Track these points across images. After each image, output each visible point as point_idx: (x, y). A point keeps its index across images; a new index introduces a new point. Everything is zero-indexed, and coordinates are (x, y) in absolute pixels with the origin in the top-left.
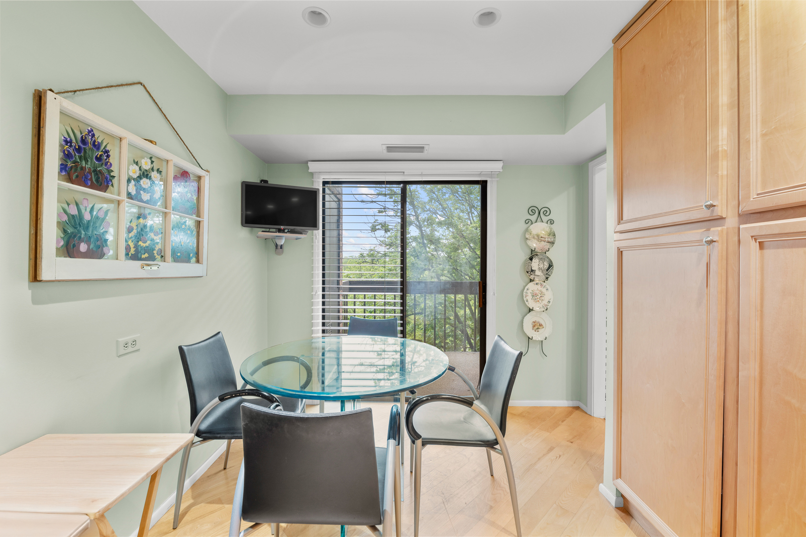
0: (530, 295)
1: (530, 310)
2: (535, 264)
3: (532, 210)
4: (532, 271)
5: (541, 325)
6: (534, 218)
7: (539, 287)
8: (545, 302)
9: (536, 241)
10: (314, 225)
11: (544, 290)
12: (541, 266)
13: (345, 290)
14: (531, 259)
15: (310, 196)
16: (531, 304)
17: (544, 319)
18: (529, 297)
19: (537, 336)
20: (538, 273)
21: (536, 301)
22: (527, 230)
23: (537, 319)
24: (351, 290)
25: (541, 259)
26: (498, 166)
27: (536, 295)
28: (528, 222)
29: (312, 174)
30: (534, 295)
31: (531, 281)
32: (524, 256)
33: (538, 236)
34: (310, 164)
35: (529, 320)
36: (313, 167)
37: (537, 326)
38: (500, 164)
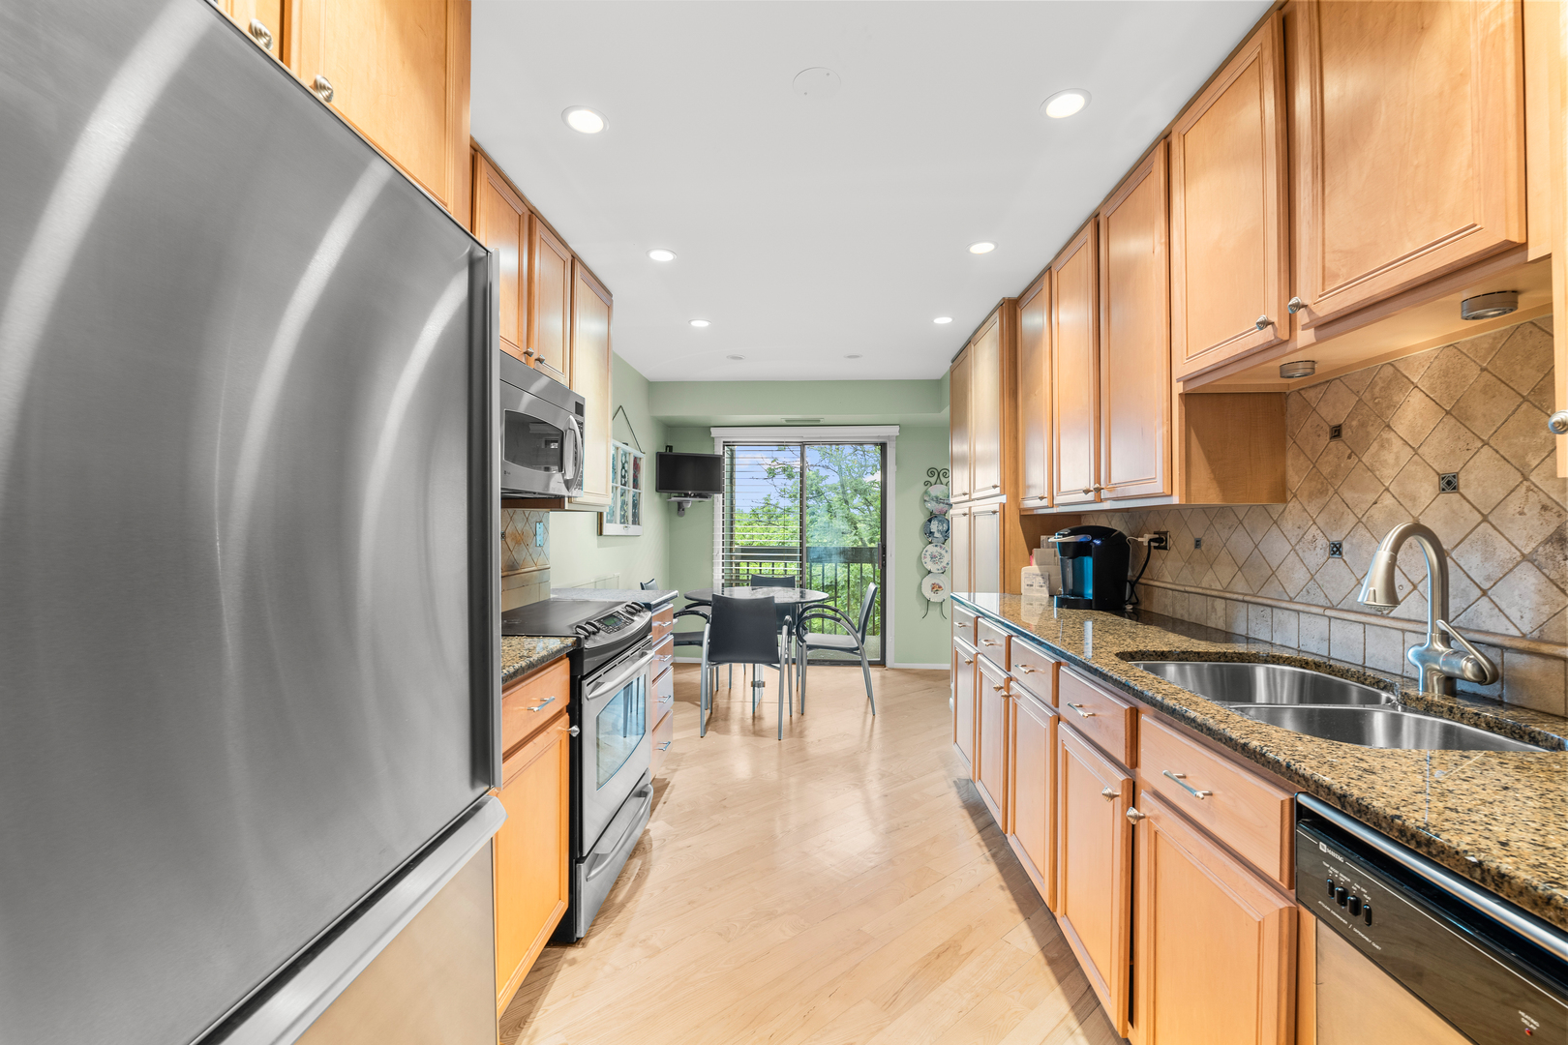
0: (929, 557)
1: (930, 572)
2: (934, 526)
3: (931, 472)
4: (931, 532)
5: (940, 587)
6: (933, 480)
7: (938, 549)
8: (944, 564)
9: (934, 503)
10: (719, 489)
11: (943, 552)
12: (941, 528)
13: (737, 557)
14: (930, 521)
15: (714, 462)
16: (930, 566)
17: (942, 580)
18: (928, 559)
19: (934, 598)
20: (936, 535)
21: (935, 563)
22: (926, 492)
23: (937, 581)
24: (743, 558)
25: (940, 521)
26: (895, 431)
27: (935, 557)
28: (927, 483)
29: (713, 438)
30: (933, 557)
31: (930, 543)
32: (922, 518)
33: (937, 498)
34: (712, 429)
35: (928, 581)
36: (714, 432)
37: (936, 588)
38: (897, 428)
